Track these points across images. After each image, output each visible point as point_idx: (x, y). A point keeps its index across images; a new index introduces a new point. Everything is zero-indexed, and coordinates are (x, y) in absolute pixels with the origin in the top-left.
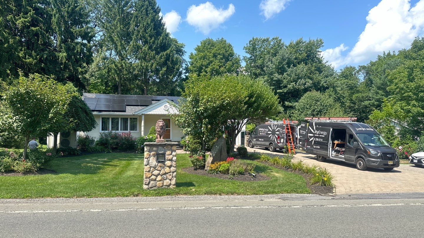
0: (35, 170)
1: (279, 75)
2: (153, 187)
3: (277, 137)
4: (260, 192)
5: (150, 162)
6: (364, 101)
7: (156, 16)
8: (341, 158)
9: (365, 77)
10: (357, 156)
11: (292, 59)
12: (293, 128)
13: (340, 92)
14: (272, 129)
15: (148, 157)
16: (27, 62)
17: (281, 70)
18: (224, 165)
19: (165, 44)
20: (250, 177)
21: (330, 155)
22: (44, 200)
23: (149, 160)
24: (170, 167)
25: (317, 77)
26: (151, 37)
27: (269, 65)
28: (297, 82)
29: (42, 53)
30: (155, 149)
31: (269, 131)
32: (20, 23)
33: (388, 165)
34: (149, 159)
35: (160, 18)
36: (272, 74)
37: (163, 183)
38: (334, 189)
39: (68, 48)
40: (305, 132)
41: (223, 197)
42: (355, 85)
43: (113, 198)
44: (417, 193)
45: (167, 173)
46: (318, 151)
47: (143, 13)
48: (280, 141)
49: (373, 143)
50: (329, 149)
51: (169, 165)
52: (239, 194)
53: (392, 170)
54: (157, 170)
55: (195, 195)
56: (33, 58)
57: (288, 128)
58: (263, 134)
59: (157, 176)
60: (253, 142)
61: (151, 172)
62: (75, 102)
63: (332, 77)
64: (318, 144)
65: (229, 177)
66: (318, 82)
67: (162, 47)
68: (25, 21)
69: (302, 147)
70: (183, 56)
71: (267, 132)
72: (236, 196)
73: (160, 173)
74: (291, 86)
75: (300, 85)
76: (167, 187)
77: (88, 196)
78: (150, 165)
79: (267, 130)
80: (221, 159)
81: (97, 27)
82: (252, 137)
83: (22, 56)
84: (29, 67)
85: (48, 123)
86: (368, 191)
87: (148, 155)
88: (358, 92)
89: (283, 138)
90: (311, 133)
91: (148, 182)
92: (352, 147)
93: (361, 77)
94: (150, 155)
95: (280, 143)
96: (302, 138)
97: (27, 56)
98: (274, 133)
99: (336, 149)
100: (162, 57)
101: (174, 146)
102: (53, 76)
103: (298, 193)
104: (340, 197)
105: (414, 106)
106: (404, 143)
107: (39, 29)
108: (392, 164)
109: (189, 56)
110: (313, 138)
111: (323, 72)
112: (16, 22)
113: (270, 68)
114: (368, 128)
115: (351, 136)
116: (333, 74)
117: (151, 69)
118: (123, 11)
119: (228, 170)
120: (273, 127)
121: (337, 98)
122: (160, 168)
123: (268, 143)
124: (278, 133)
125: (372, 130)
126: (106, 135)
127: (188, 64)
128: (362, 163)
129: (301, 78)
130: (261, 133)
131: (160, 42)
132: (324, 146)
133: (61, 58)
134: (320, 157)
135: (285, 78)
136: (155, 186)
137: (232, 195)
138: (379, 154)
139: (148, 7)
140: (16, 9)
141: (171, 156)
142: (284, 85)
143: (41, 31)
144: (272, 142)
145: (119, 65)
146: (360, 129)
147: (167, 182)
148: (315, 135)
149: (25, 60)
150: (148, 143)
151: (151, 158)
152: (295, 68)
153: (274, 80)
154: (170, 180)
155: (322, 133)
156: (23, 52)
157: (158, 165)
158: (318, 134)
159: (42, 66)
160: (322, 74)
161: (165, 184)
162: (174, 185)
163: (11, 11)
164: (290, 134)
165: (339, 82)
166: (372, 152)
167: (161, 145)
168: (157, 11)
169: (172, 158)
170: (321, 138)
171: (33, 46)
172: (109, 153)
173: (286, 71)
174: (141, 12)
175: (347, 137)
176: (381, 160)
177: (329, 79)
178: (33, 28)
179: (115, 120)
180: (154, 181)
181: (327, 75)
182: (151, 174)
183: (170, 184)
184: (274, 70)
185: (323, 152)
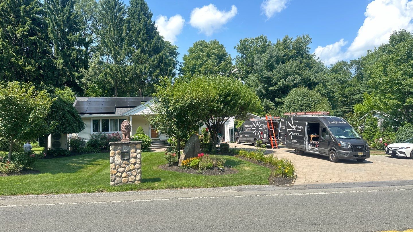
0: (19, 171)
1: (269, 72)
2: (119, 183)
3: (260, 132)
4: (220, 185)
5: (115, 160)
6: (356, 94)
7: (149, 21)
8: (316, 151)
9: (356, 71)
10: (329, 149)
11: (280, 56)
12: (275, 124)
13: (330, 87)
14: (255, 125)
15: (113, 155)
16: (26, 69)
17: (270, 68)
18: (195, 161)
19: (158, 47)
20: (218, 171)
21: (307, 149)
22: (15, 197)
23: (114, 159)
24: (134, 164)
25: (307, 73)
26: (144, 41)
27: (258, 63)
28: (286, 79)
29: (41, 60)
30: (119, 148)
31: (254, 127)
32: (19, 33)
33: (358, 156)
34: (114, 157)
35: (153, 22)
36: (261, 71)
37: (128, 180)
38: (294, 180)
39: (65, 55)
40: (284, 127)
41: (183, 190)
42: (345, 79)
43: (78, 194)
44: (372, 182)
45: (132, 170)
46: (295, 145)
47: (135, 19)
48: (263, 137)
49: (345, 136)
50: (306, 142)
51: (133, 162)
52: (199, 187)
53: (364, 161)
54: (121, 167)
55: (157, 189)
56: (32, 66)
57: (271, 124)
58: (248, 130)
59: (122, 173)
60: (240, 139)
61: (116, 169)
62: (63, 106)
63: (323, 72)
64: (296, 138)
65: (198, 172)
66: (307, 77)
67: (155, 50)
68: (23, 31)
69: (282, 141)
70: (176, 58)
71: (252, 128)
72: (196, 189)
73: (125, 170)
74: (280, 82)
75: (289, 82)
76: (131, 183)
77: (57, 192)
78: (116, 163)
79: (252, 126)
80: (194, 156)
81: (93, 34)
82: (239, 133)
83: (22, 64)
84: (28, 74)
85: (29, 127)
86: (328, 181)
87: (114, 153)
88: (350, 85)
89: (266, 133)
90: (290, 127)
91: (113, 178)
92: (324, 139)
93: (353, 72)
94: (115, 153)
95: (263, 138)
96: (282, 133)
97: (27, 64)
98: (257, 128)
99: (312, 142)
100: (155, 59)
101: (138, 144)
102: (30, 83)
103: (256, 185)
104: (295, 188)
105: (391, 98)
106: (384, 135)
107: (37, 38)
108: (362, 155)
109: (183, 57)
110: (292, 132)
111: (313, 68)
112: (16, 32)
113: (259, 66)
114: (341, 121)
115: (324, 130)
116: (323, 70)
117: (145, 71)
118: (116, 17)
119: (198, 165)
120: (257, 124)
121: (326, 93)
122: (124, 166)
123: (252, 139)
124: (261, 129)
125: (345, 123)
126: (96, 136)
127: (182, 65)
128: (334, 155)
129: (290, 75)
130: (246, 129)
131: (153, 45)
132: (300, 140)
133: (59, 64)
134: (298, 150)
135: (274, 74)
136: (121, 182)
137: (192, 189)
138: (349, 146)
139: (140, 13)
140: (15, 20)
141: (135, 154)
142: (274, 81)
143: (39, 40)
144: (256, 138)
145: (114, 69)
146: (333, 122)
147: (131, 178)
148: (293, 130)
149: (24, 68)
150: (112, 142)
151: (116, 156)
152: (284, 65)
153: (264, 77)
154: (135, 176)
155: (298, 127)
156: (22, 60)
157: (122, 162)
158: (296, 129)
159: (41, 73)
160: (312, 70)
161: (130, 180)
162: (138, 181)
163: (10, 22)
164: (273, 129)
165: (329, 77)
166: (343, 144)
167: (125, 143)
168: (149, 16)
169: (137, 156)
170: (298, 132)
171: (32, 54)
172: (98, 153)
173: (276, 68)
174: (134, 18)
175: (321, 131)
176: (351, 152)
177: (319, 75)
178: (31, 38)
179: (105, 122)
180: (120, 178)
181: (317, 70)
182: (117, 171)
183: (135, 180)
184: (264, 68)
185: (300, 146)
